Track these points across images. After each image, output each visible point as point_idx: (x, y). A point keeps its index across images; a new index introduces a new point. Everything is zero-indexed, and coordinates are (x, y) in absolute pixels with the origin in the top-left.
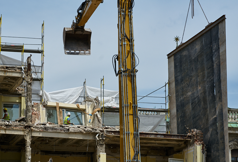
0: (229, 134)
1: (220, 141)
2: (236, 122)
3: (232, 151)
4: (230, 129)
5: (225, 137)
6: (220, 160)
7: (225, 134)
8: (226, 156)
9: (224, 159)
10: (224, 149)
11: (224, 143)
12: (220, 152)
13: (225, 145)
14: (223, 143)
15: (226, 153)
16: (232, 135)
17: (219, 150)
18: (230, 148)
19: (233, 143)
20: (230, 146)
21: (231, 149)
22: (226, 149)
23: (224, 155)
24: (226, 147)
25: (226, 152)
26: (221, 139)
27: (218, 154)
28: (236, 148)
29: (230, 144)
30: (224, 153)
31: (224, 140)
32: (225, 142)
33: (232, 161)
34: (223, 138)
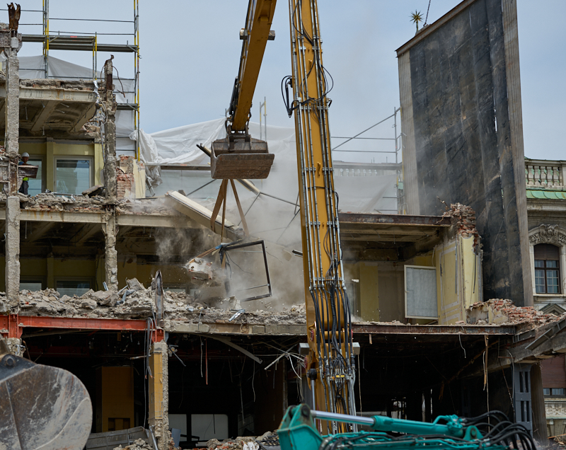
0: (530, 212)
1: (510, 228)
2: (543, 188)
3: (535, 247)
4: (531, 201)
5: (520, 219)
6: (510, 267)
7: (519, 213)
8: (522, 257)
9: (519, 264)
10: (518, 243)
11: (517, 230)
12: (509, 249)
13: (521, 236)
14: (515, 231)
15: (522, 252)
16: (535, 215)
17: (506, 246)
18: (532, 242)
19: (537, 231)
20: (530, 237)
21: (533, 244)
22: (522, 244)
23: (518, 256)
24: (521, 239)
25: (522, 249)
26: (511, 223)
27: (504, 254)
28: (544, 240)
29: (531, 234)
30: (519, 252)
31: (518, 225)
32: (520, 229)
33: (536, 268)
34: (515, 220)
